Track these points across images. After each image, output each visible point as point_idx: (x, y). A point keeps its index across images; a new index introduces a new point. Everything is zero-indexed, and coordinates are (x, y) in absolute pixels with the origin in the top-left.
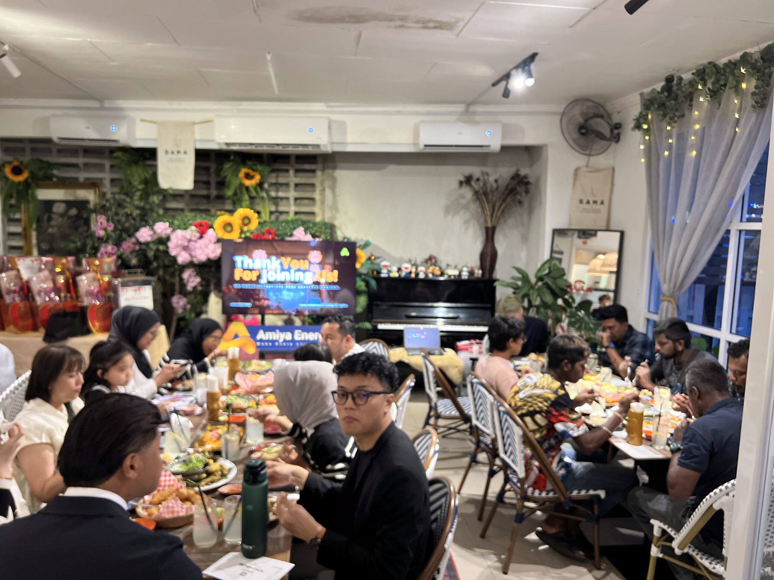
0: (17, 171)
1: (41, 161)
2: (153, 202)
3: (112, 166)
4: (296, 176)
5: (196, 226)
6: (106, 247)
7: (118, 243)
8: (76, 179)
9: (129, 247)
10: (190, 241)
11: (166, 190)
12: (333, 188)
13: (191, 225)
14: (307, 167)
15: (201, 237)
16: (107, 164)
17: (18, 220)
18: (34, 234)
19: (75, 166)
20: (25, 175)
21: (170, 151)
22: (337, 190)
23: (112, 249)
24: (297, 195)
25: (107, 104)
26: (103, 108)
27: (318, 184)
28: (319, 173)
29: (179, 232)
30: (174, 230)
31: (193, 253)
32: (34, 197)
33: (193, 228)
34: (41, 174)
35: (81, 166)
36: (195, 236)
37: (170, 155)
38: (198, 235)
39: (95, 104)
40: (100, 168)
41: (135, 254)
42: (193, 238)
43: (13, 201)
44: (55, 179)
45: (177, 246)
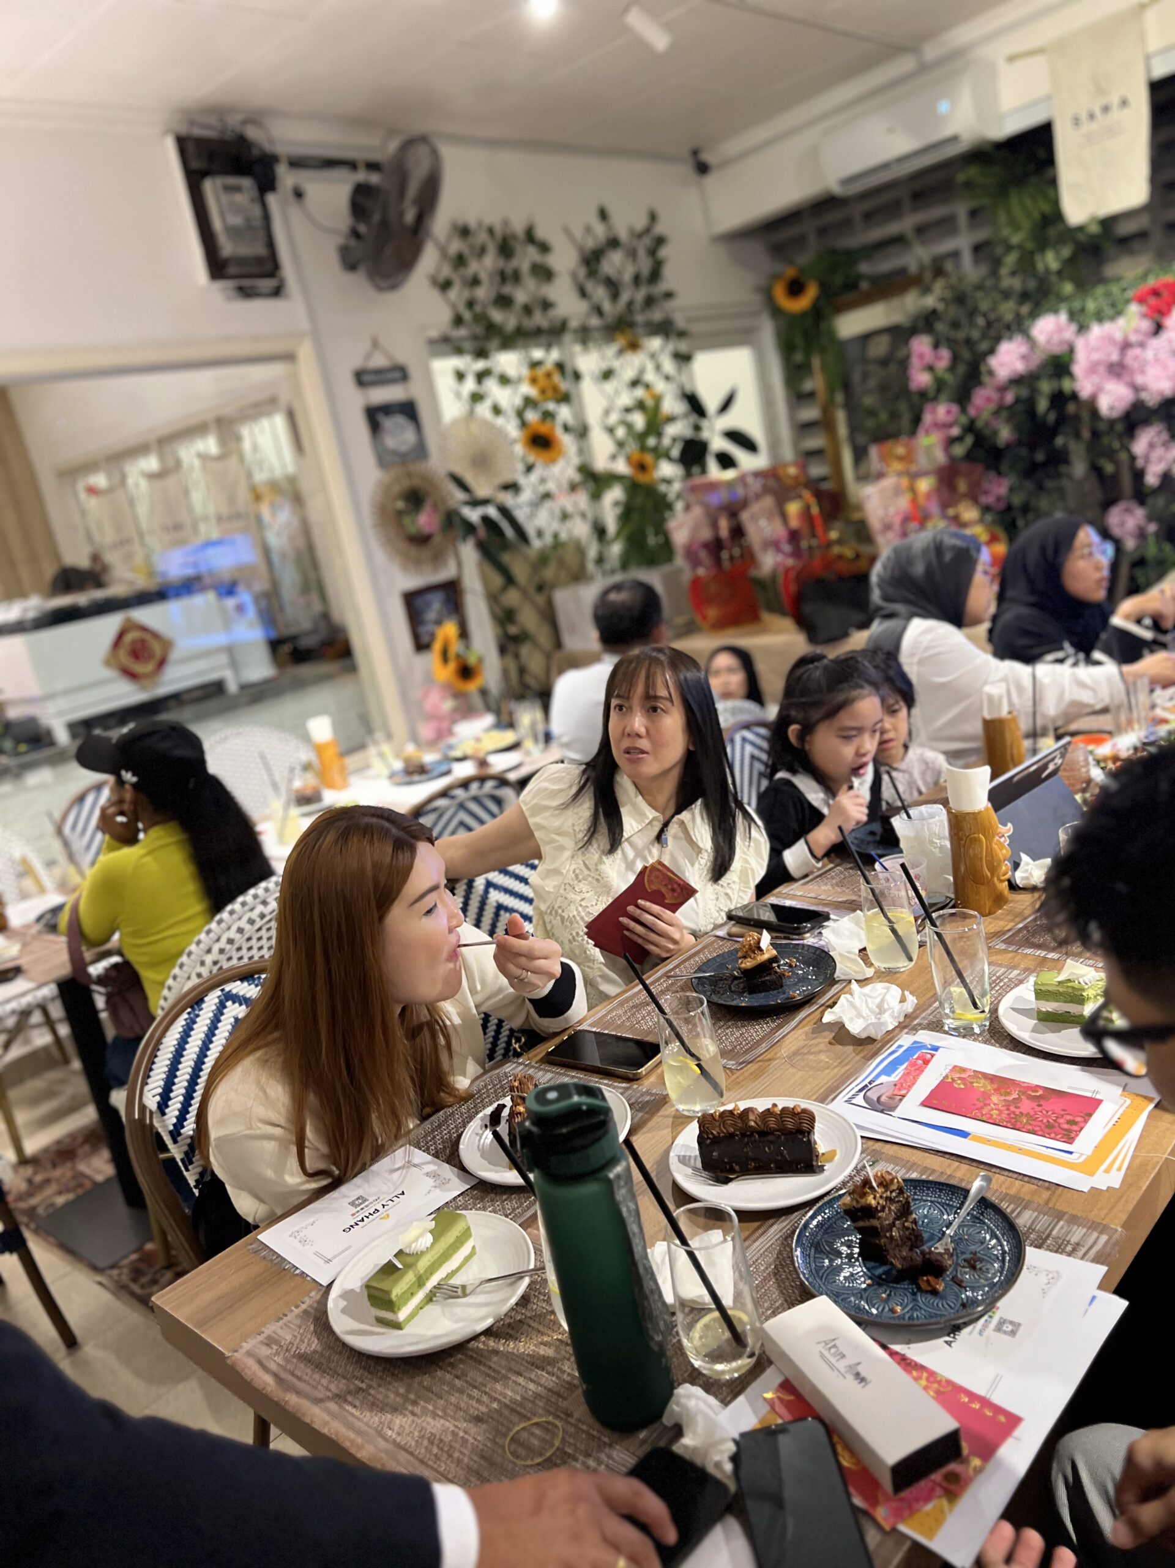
0: (795, 288)
1: (833, 252)
2: (1047, 271)
3: (973, 214)
5: (1141, 300)
6: (934, 411)
7: (962, 398)
8: (903, 271)
9: (988, 400)
10: (1126, 346)
11: (1080, 229)
13: (1127, 301)
15: (1158, 328)
16: (961, 209)
17: (811, 395)
18: (841, 417)
19: (899, 241)
20: (812, 292)
21: (1084, 116)
23: (949, 412)
25: (931, 52)
26: (924, 68)
29: (1097, 331)
30: (1082, 328)
31: (1139, 380)
32: (832, 334)
33: (1134, 308)
34: (838, 280)
35: (910, 234)
36: (1136, 331)
37: (1087, 127)
38: (1146, 325)
39: (905, 64)
40: (947, 225)
41: (1004, 414)
42: (1133, 338)
43: (799, 357)
44: (864, 285)
45: (1093, 369)
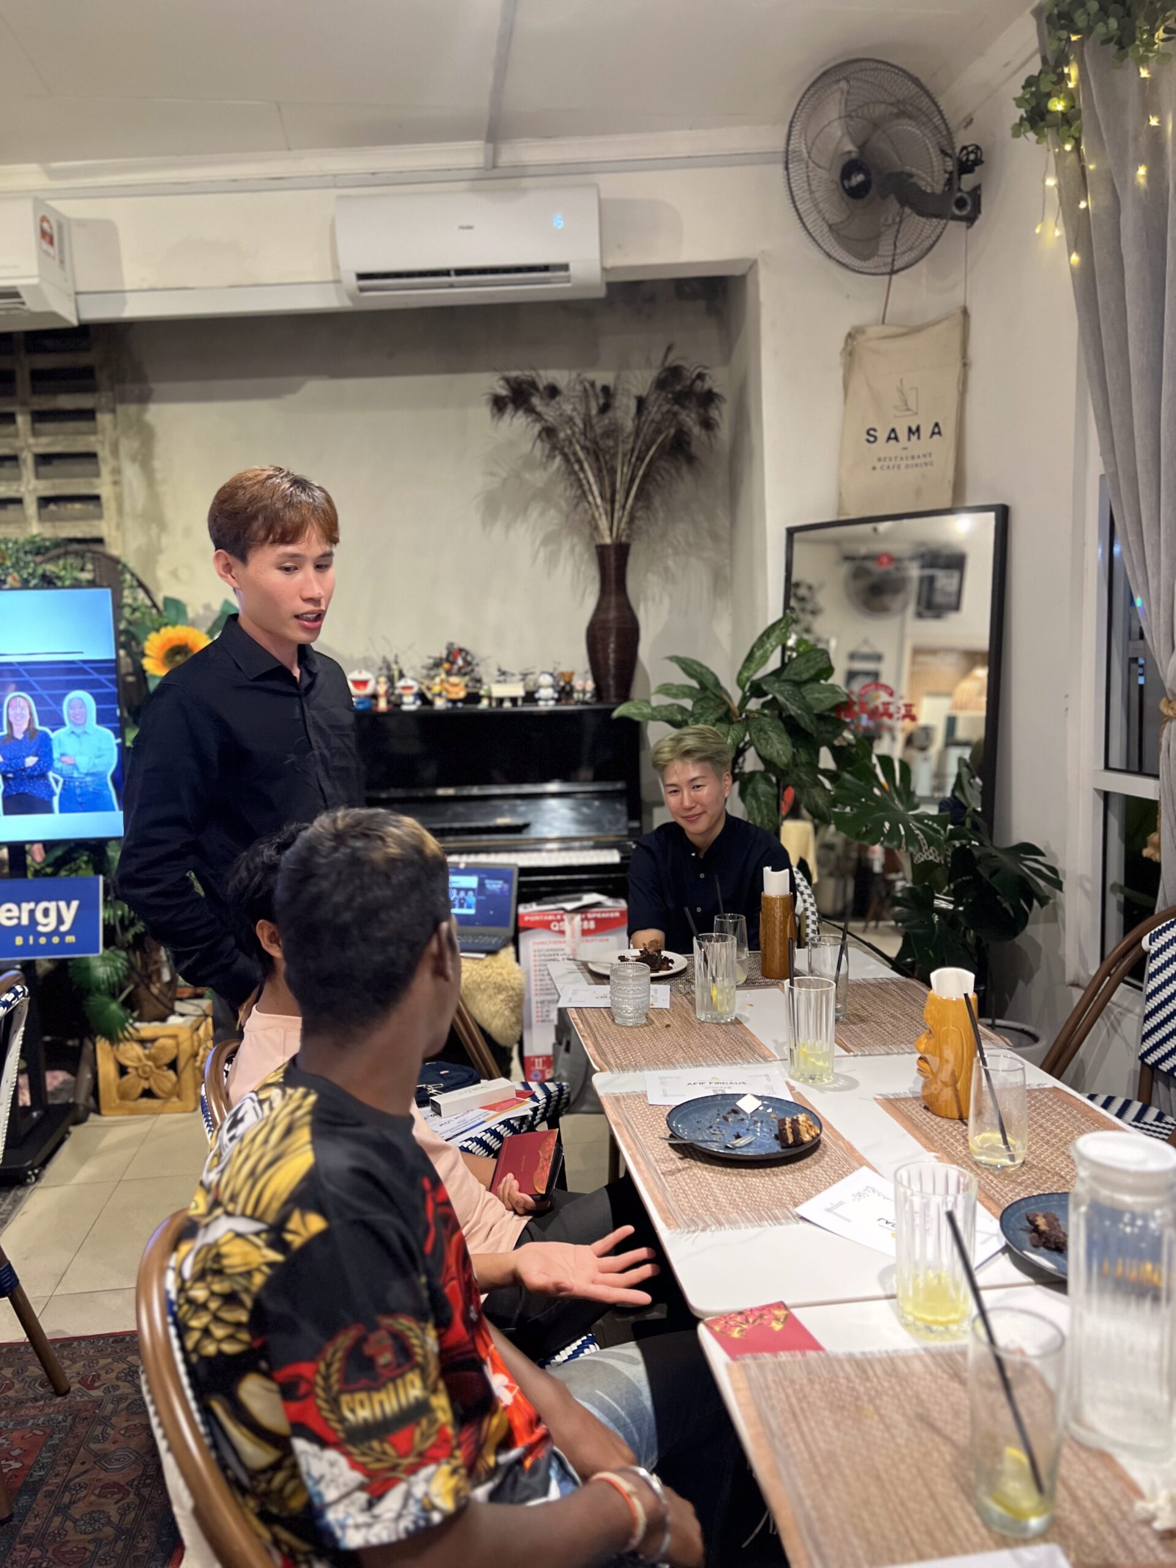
4: (35, 433)
12: (145, 460)
14: (66, 402)
22: (157, 464)
24: (46, 488)
27: (104, 453)
28: (104, 419)
